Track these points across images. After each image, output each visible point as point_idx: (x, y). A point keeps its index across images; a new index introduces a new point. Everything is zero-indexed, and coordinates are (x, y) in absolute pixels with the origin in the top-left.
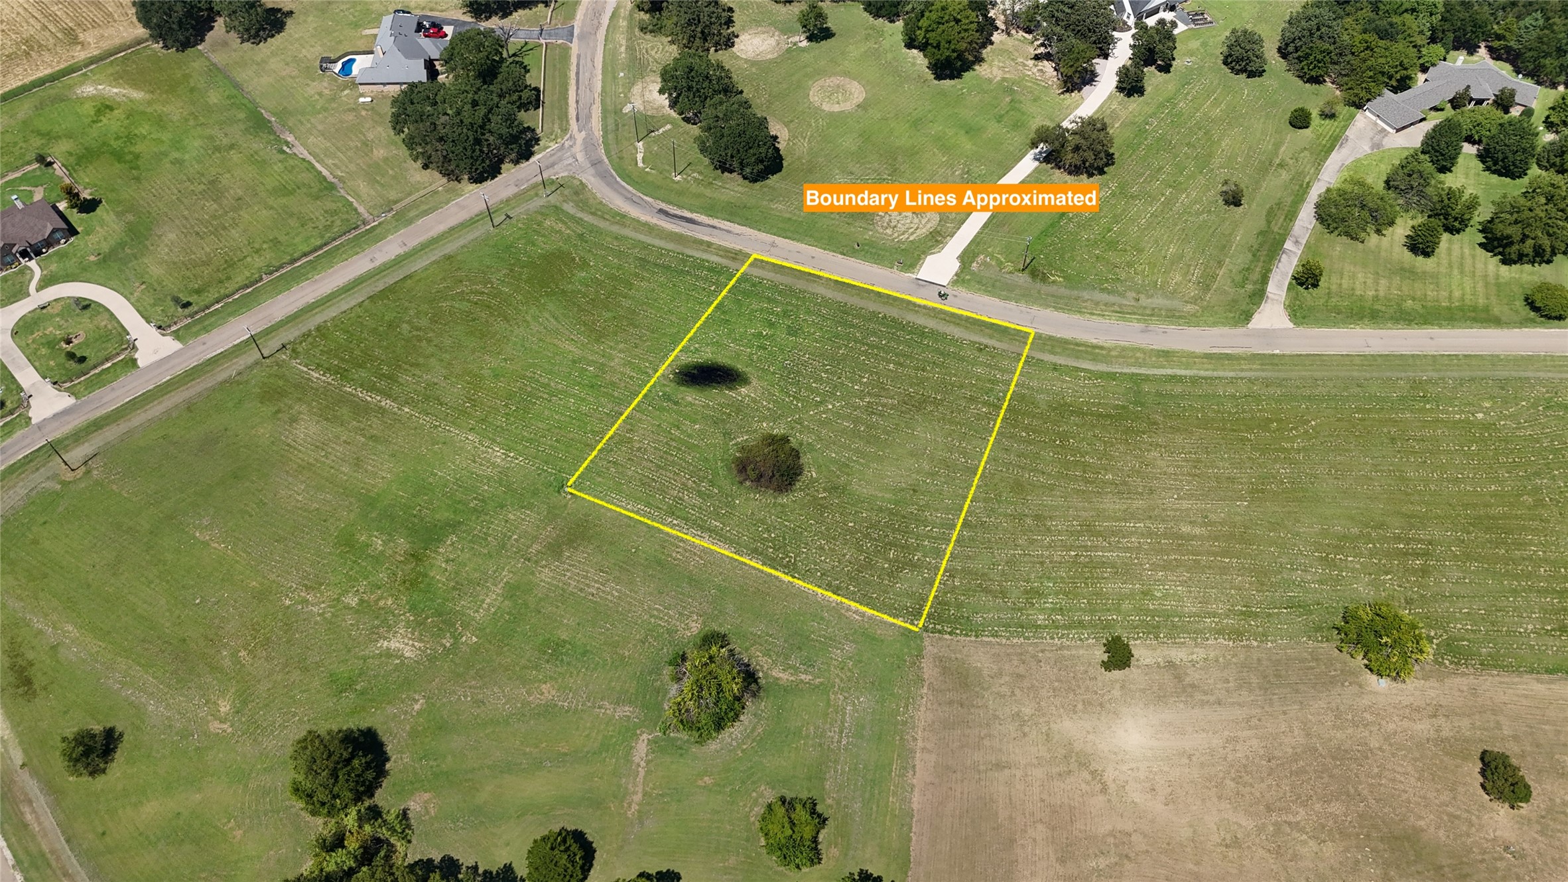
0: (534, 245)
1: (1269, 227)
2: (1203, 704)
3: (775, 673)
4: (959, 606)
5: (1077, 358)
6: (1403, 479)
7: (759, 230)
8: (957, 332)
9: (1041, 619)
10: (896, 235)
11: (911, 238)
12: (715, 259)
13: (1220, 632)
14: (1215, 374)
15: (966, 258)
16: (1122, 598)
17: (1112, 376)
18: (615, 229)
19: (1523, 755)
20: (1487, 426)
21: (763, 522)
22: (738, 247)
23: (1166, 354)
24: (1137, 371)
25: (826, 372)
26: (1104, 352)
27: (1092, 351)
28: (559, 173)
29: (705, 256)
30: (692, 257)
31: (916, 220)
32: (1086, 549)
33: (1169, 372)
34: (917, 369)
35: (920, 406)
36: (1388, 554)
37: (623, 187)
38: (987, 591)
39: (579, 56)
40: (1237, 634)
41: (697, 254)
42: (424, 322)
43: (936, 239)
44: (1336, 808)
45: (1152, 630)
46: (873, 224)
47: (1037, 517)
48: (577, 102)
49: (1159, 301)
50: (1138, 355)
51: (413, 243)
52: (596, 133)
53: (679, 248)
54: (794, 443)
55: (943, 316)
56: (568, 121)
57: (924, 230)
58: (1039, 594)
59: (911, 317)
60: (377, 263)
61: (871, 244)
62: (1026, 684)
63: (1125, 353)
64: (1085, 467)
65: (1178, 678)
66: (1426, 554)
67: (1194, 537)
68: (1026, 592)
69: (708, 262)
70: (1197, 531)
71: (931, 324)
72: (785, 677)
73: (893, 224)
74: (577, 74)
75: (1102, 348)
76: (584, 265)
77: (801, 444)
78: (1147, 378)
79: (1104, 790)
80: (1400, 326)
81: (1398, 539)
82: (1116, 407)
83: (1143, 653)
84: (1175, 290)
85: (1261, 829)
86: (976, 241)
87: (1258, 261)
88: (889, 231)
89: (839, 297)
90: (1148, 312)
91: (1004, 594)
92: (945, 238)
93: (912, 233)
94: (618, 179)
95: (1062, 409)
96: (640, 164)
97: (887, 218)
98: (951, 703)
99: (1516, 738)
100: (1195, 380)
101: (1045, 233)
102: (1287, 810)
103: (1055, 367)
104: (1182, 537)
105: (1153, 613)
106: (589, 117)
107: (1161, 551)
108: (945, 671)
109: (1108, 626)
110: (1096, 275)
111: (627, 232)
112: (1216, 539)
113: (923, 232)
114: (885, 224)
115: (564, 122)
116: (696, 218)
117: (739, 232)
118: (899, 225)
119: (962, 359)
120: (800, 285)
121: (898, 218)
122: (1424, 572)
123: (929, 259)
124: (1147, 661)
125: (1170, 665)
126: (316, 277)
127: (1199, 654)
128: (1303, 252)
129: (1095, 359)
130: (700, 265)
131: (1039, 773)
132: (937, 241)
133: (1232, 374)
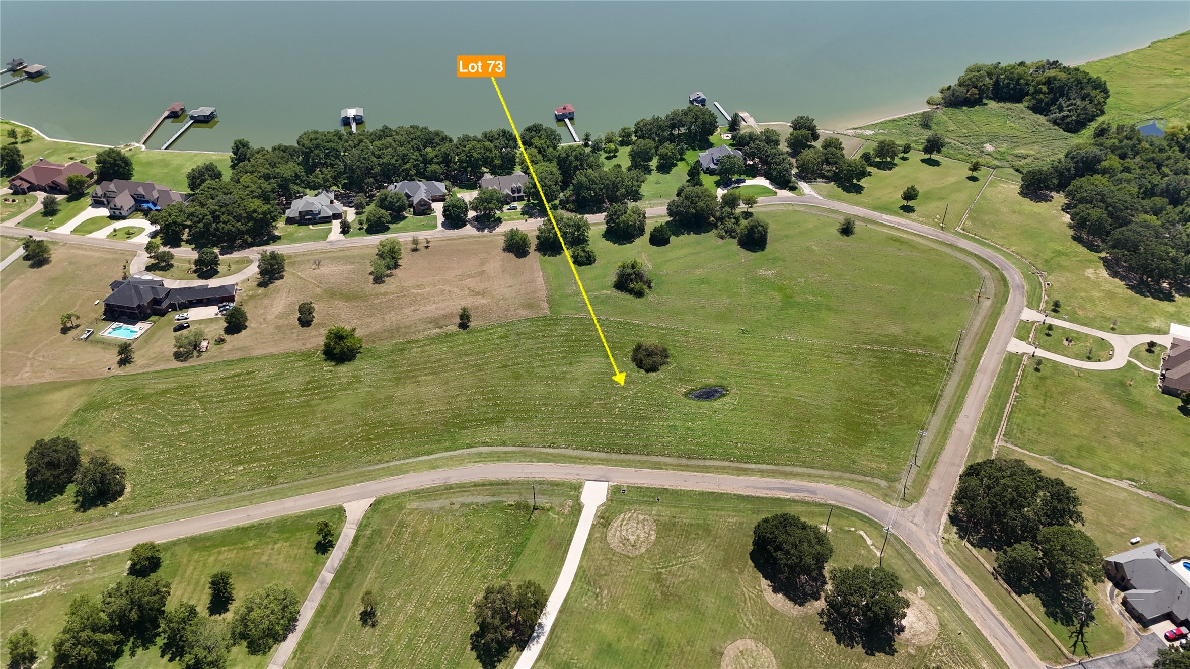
0: (878, 448)
1: (342, 594)
2: (427, 318)
3: (609, 292)
4: (538, 326)
5: (490, 453)
6: (303, 423)
7: (735, 495)
8: (570, 452)
9: (499, 329)
10: (635, 516)
11: (622, 515)
12: (753, 466)
13: (417, 341)
14: (402, 461)
15: (578, 509)
16: (462, 345)
17: (469, 446)
18: (837, 474)
19: (295, 328)
20: (240, 463)
21: (641, 337)
22: (741, 478)
23: (433, 466)
24: (453, 452)
25: (641, 410)
26: (472, 460)
27: (481, 458)
28: (916, 510)
29: (759, 466)
30: (767, 464)
31: (624, 533)
32: (481, 359)
33: (432, 457)
34: (589, 423)
35: (580, 404)
36: (325, 386)
37: (859, 509)
38: (525, 334)
39: (1024, 651)
40: (409, 342)
41: (765, 467)
42: (895, 389)
43: (604, 520)
44: (376, 302)
45: (447, 335)
46: (655, 521)
47: (506, 366)
48: (968, 587)
49: (436, 505)
50: (451, 463)
51: (955, 433)
52: (922, 555)
53: (780, 468)
54: (643, 371)
55: (582, 461)
56: (956, 563)
57: (615, 525)
58: (501, 337)
59: (603, 455)
60: (962, 415)
61: (651, 504)
62: (504, 309)
63: (461, 460)
64: (482, 393)
65: (437, 324)
66: (304, 390)
67: (426, 375)
68: (508, 337)
69: (755, 463)
70: (423, 378)
71: (588, 454)
72: (605, 292)
73: (640, 525)
74: (1002, 625)
75: (475, 462)
76: (834, 441)
77: (638, 372)
78: (447, 449)
79: (469, 289)
80: (267, 521)
81: (317, 394)
82: (466, 428)
83: (454, 328)
84: (424, 516)
85: (409, 290)
86: (575, 525)
87: (357, 557)
88: (641, 517)
89: (654, 459)
90: (445, 496)
91: (518, 334)
92: (598, 522)
93: (623, 520)
94: (867, 515)
95: (499, 421)
96: (862, 533)
97: (647, 529)
98: (534, 298)
99: (293, 333)
100: (418, 454)
101: (523, 545)
102: (396, 297)
103: (504, 444)
104: (432, 374)
105: (447, 342)
106: (942, 570)
107: (442, 366)
108: (539, 306)
109: (468, 333)
110: (481, 517)
111: (826, 473)
112: (413, 376)
113: (616, 524)
114: (646, 523)
115: (959, 562)
116: (786, 494)
117: (748, 489)
118: (635, 525)
119: (562, 435)
120: (684, 461)
121: (638, 531)
122: (309, 383)
123: (603, 499)
124: (449, 327)
125: (440, 328)
126: (987, 399)
127: (426, 333)
128: (320, 573)
129: (480, 454)
130: (759, 459)
131: (494, 288)
132: (603, 518)
133: (391, 464)
